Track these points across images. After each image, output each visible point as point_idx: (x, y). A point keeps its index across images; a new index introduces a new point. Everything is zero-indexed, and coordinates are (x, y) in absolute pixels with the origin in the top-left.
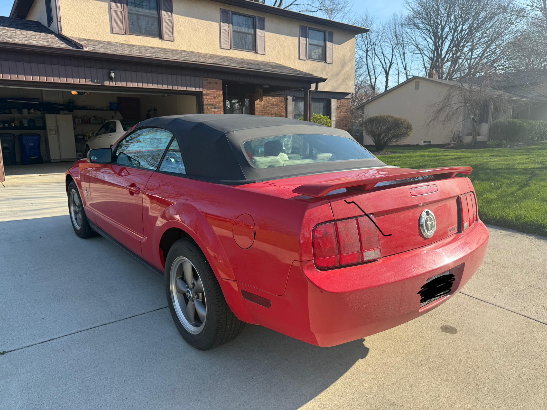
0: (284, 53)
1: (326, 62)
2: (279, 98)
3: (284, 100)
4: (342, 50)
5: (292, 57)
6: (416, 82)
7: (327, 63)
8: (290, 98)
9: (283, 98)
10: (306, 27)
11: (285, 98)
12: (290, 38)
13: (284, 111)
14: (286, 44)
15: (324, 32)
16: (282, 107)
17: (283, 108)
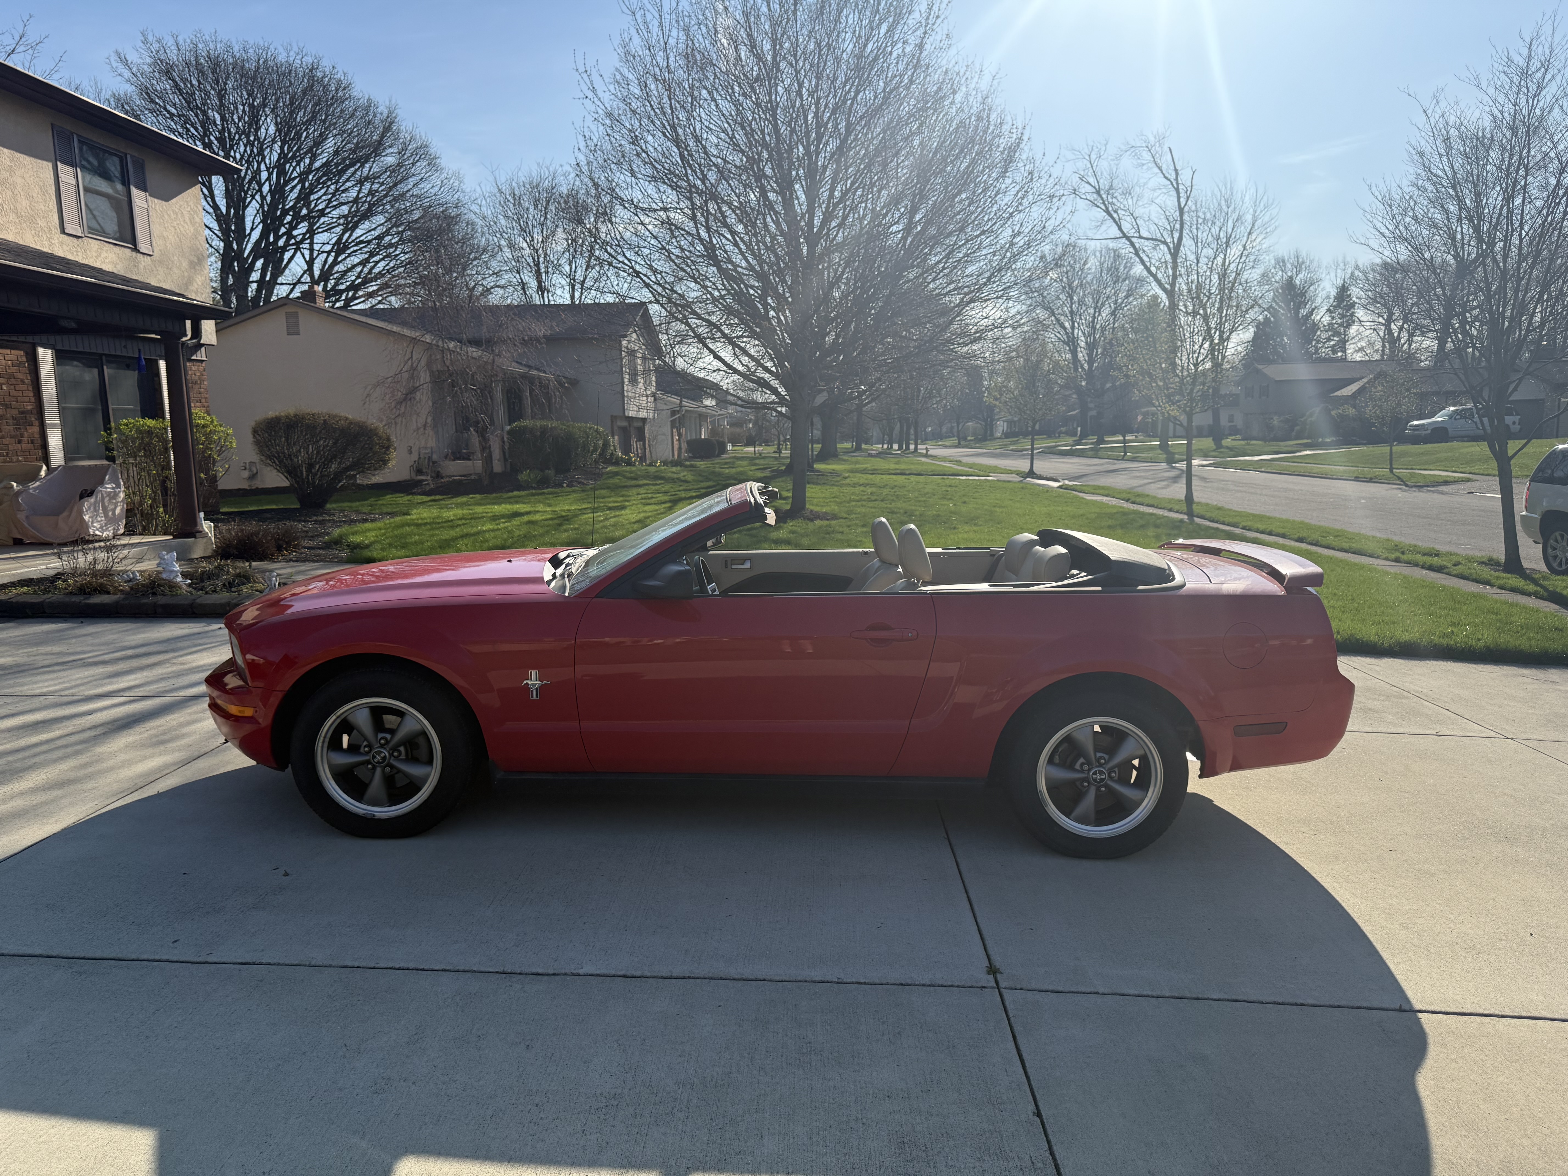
0: (16, 208)
1: (136, 249)
2: (8, 351)
3: (24, 359)
4: (173, 216)
5: (41, 223)
6: (288, 316)
7: (138, 251)
8: (45, 355)
9: (22, 353)
10: (72, 134)
11: (27, 354)
12: (26, 160)
13: (31, 394)
14: (19, 181)
15: (121, 158)
16: (23, 382)
17: (24, 387)
